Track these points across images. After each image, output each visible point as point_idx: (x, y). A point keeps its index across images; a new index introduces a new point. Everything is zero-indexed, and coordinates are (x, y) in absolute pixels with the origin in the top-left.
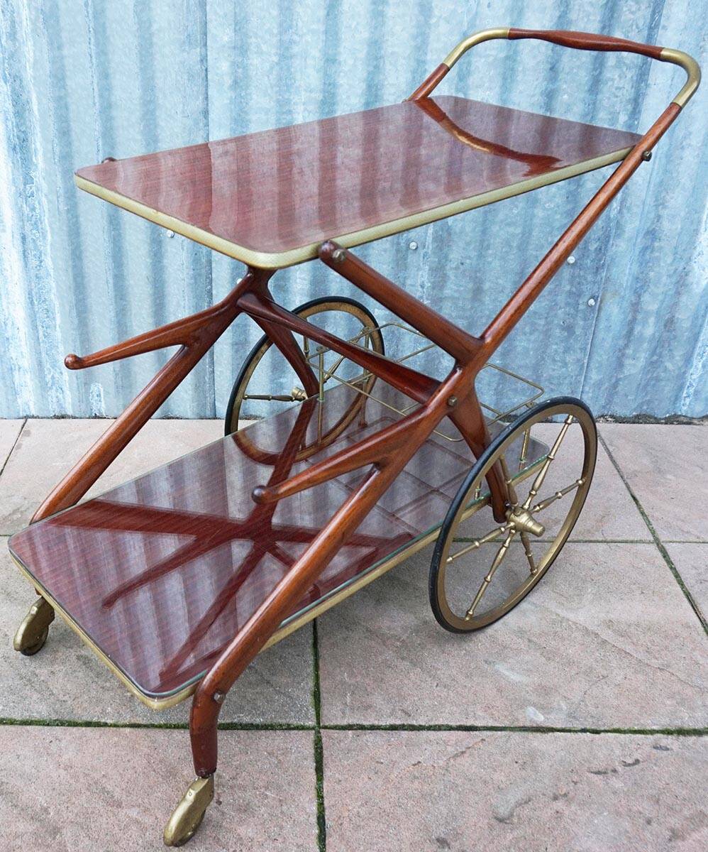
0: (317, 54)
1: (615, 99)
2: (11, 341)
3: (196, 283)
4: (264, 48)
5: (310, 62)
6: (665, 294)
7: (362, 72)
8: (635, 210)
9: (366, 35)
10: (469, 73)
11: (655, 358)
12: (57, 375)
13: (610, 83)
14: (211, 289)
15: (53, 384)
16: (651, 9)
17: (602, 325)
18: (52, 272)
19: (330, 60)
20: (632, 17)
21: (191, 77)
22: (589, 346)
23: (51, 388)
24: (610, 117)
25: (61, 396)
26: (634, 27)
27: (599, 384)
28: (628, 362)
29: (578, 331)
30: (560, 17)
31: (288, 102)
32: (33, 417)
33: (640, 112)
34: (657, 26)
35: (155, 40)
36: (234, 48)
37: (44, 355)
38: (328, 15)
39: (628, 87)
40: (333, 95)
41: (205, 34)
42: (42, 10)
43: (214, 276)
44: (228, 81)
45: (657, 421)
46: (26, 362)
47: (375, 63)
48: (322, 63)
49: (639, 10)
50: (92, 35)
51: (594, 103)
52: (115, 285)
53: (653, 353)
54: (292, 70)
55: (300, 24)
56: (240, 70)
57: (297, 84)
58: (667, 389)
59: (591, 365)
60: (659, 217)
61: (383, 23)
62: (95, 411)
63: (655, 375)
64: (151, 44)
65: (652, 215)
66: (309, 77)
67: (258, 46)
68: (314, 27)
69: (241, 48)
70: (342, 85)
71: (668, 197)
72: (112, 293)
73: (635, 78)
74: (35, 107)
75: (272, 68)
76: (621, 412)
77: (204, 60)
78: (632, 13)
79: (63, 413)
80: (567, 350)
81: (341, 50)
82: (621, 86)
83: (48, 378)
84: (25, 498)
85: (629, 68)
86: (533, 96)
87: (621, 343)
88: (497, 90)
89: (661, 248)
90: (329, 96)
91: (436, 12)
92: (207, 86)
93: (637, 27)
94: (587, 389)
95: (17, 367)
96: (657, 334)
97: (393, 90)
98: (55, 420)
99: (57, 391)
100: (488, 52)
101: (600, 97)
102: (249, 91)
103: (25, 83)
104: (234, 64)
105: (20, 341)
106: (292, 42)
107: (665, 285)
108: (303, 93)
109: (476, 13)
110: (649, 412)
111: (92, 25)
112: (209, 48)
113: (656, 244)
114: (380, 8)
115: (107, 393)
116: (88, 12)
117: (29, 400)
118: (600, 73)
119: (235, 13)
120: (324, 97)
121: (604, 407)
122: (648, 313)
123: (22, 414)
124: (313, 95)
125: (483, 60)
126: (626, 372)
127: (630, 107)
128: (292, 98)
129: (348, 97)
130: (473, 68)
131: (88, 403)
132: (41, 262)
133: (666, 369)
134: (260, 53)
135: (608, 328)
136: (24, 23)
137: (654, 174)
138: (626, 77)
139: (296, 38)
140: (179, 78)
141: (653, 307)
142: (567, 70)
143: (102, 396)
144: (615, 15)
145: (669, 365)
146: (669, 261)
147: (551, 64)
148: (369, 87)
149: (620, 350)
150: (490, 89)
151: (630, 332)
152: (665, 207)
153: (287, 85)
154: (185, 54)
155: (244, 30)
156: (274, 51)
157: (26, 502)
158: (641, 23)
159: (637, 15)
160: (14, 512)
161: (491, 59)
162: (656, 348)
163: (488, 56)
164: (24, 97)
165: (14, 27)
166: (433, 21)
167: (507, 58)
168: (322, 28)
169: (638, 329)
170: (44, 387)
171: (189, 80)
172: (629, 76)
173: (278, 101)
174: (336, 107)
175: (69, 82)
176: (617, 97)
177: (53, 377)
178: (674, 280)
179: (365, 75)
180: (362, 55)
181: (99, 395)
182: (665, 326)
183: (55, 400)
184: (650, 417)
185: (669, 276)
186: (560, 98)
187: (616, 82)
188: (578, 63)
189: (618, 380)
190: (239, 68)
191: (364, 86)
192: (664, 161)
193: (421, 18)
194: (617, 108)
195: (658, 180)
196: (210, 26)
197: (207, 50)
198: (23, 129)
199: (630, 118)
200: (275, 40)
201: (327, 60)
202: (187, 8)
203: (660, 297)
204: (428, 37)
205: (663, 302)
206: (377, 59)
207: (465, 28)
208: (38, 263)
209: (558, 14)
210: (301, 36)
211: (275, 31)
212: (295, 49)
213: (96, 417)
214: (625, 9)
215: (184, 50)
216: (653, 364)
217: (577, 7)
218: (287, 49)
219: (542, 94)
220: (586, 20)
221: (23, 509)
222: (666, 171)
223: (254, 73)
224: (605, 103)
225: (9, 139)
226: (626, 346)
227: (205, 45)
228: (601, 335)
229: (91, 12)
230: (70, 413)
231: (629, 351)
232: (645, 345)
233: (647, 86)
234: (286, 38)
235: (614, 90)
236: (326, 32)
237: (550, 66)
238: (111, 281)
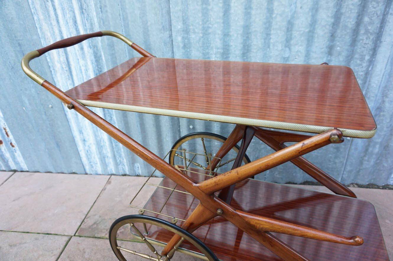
0: (220, 32)
1: (363, 49)
2: (103, 147)
3: (173, 127)
4: (196, 30)
5: (217, 36)
6: (385, 135)
7: (240, 40)
8: (372, 98)
9: (242, 23)
10: (291, 39)
11: (378, 161)
12: (122, 160)
13: (361, 41)
14: (180, 129)
15: (120, 163)
16: (384, 6)
17: (353, 147)
18: (116, 122)
19: (226, 35)
20: (374, 10)
21: (165, 44)
22: (346, 156)
23: (120, 164)
24: (361, 57)
25: (124, 167)
26: (375, 15)
27: (350, 172)
28: (365, 162)
29: (342, 150)
30: (336, 11)
31: (208, 53)
32: (114, 175)
33: (376, 54)
34: (387, 13)
35: (149, 28)
36: (183, 31)
37: (115, 153)
38: (224, 15)
39: (371, 43)
40: (228, 50)
41: (171, 25)
42: (102, 18)
43: (181, 124)
44: (181, 45)
45: (378, 187)
46: (110, 155)
47: (247, 36)
48: (222, 36)
49: (378, 6)
50: (123, 28)
51: (353, 51)
52: (141, 127)
53: (378, 159)
54: (209, 39)
55: (212, 19)
56: (186, 40)
57: (212, 45)
58: (384, 174)
59: (348, 163)
60: (383, 102)
61: (250, 18)
62: (137, 173)
63: (378, 168)
64: (148, 31)
65: (380, 101)
66: (217, 43)
67: (194, 30)
68: (218, 20)
69: (186, 31)
70: (232, 46)
71: (389, 93)
72: (140, 131)
73: (375, 39)
74: (104, 58)
75: (200, 39)
76: (360, 182)
77: (171, 36)
78: (375, 8)
79: (125, 173)
80: (336, 157)
81: (231, 30)
82: (367, 43)
83: (118, 161)
84: (100, 217)
85: (371, 34)
86: (322, 48)
87: (362, 155)
88: (305, 46)
89: (384, 115)
90: (226, 50)
91: (276, 12)
92: (173, 47)
93: (377, 14)
94: (345, 173)
95: (106, 157)
96: (380, 152)
97: (255, 47)
98: (122, 176)
99: (122, 165)
100: (300, 29)
101: (356, 47)
102: (191, 49)
103: (98, 48)
104: (183, 37)
105: (107, 147)
106: (209, 27)
107: (385, 131)
108: (214, 49)
109: (295, 12)
110: (375, 183)
111: (123, 24)
112: (173, 31)
113: (382, 114)
114: (249, 11)
115: (141, 167)
116: (121, 18)
117: (112, 168)
118: (357, 37)
119: (183, 16)
120: (224, 51)
121: (353, 180)
122: (376, 143)
123: (110, 173)
124: (219, 50)
125: (298, 33)
126: (364, 166)
127: (371, 52)
128: (209, 51)
129: (235, 51)
130: (293, 36)
131: (134, 170)
132: (111, 118)
133: (383, 166)
134: (194, 32)
135: (356, 149)
136: (96, 24)
137: (382, 82)
138: (370, 38)
139: (210, 26)
140: (160, 45)
141: (379, 140)
142: (339, 36)
143: (139, 168)
144: (365, 10)
145: (386, 165)
146: (388, 121)
147: (331, 33)
148: (244, 46)
149: (361, 157)
150: (301, 45)
151: (367, 150)
152: (387, 97)
153: (207, 47)
154: (162, 34)
155: (187, 23)
156: (200, 32)
157: (100, 219)
158: (379, 13)
159: (377, 9)
160: (95, 223)
161: (302, 32)
162: (379, 157)
163: (301, 31)
164: (99, 54)
165: (92, 26)
166: (274, 16)
167: (310, 31)
168: (222, 21)
169: (370, 149)
170: (117, 164)
171: (165, 45)
172: (371, 38)
173: (203, 54)
174: (229, 55)
175: (116, 48)
176: (364, 48)
177: (120, 161)
178: (389, 129)
179: (242, 41)
180: (241, 32)
181: (138, 168)
182: (384, 148)
183: (121, 169)
184: (375, 185)
185: (387, 128)
186: (335, 49)
187: (364, 41)
188: (345, 33)
189: (360, 170)
190: (186, 39)
191: (242, 46)
192: (387, 77)
193: (268, 15)
194: (365, 53)
195: (384, 85)
196: (172, 22)
197: (172, 32)
198: (100, 67)
199: (371, 58)
200: (201, 27)
201: (225, 35)
202: (162, 14)
203: (382, 137)
204: (272, 23)
205: (383, 138)
206: (248, 33)
207: (289, 19)
208: (110, 118)
209: (335, 10)
210: (213, 25)
211: (201, 23)
212: (210, 31)
213: (138, 176)
214: (370, 6)
215: (162, 33)
216: (378, 163)
217: (345, 6)
218: (206, 30)
219: (327, 47)
220: (350, 12)
221: (98, 222)
222: (388, 81)
223: (193, 41)
224: (358, 50)
225: (94, 70)
226: (365, 156)
227: (171, 30)
228: (352, 151)
229: (122, 18)
230: (128, 173)
231: (366, 158)
232: (374, 156)
233: (381, 42)
234: (206, 26)
235: (363, 45)
236: (224, 23)
237: (331, 35)
238: (139, 126)
